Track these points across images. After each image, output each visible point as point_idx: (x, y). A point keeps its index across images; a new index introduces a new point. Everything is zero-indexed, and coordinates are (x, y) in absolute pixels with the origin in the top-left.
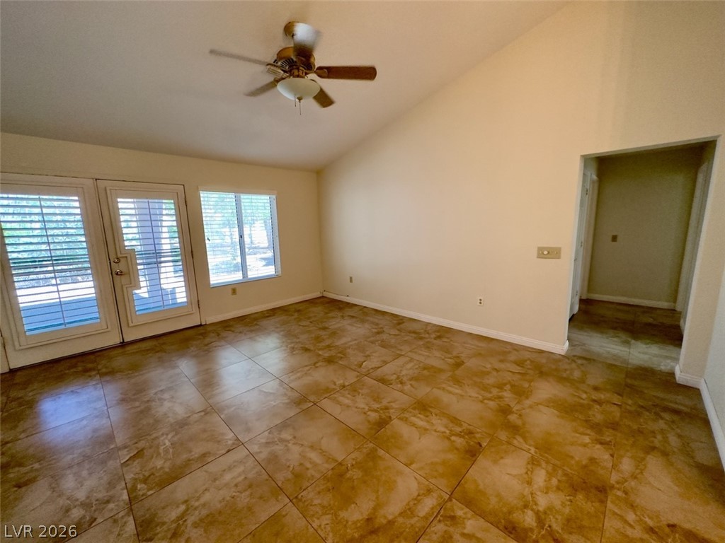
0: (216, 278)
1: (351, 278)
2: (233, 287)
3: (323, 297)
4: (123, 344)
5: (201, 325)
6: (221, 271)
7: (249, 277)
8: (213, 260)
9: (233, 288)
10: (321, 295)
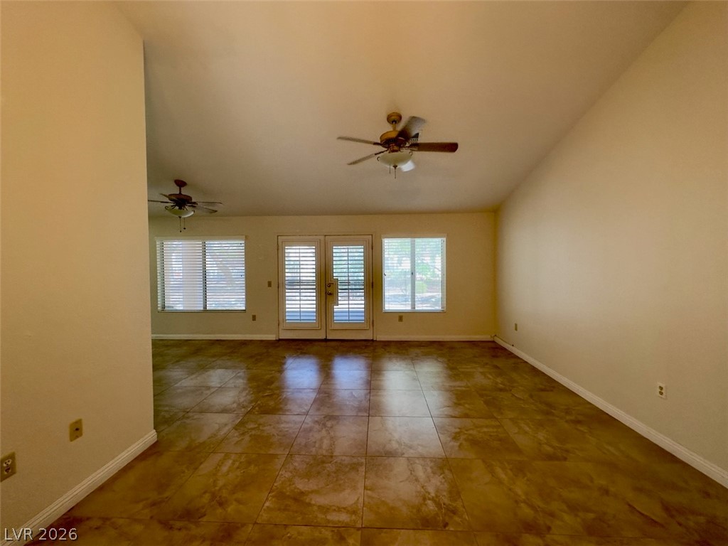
0: (389, 306)
1: (516, 325)
2: (400, 314)
3: (494, 342)
4: (326, 340)
5: (373, 340)
6: (394, 301)
7: (416, 308)
8: (389, 292)
9: (400, 316)
10: (491, 339)
